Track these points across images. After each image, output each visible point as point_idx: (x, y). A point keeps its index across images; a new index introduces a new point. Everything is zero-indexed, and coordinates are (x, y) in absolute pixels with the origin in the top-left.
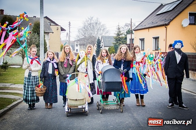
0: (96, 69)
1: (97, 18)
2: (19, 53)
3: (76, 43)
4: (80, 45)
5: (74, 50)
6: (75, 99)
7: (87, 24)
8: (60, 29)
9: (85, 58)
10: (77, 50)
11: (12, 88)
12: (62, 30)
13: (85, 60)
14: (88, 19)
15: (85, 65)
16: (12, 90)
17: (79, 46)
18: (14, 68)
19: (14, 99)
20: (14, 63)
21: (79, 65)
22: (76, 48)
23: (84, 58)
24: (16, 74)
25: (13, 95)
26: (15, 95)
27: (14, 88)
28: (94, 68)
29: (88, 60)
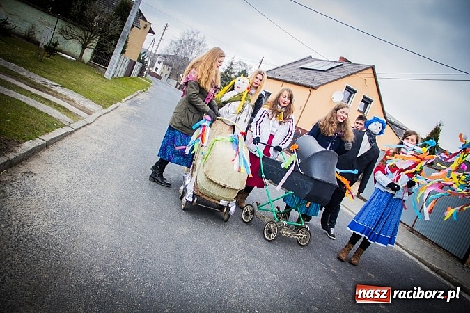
0: (254, 124)
1: (204, 37)
2: (80, 37)
3: (159, 59)
4: (165, 63)
5: (153, 67)
6: (223, 183)
7: (186, 38)
8: (148, 29)
9: (245, 94)
10: (157, 69)
11: (57, 93)
12: (151, 31)
13: (243, 99)
14: (191, 32)
15: (237, 108)
16: (56, 97)
17: (162, 64)
18: (65, 58)
19: (58, 120)
20: (66, 49)
21: (225, 103)
22: (156, 65)
23: (241, 95)
24: (67, 69)
25: (56, 108)
26: (60, 111)
27: (61, 94)
28: (251, 121)
29: (248, 102)
